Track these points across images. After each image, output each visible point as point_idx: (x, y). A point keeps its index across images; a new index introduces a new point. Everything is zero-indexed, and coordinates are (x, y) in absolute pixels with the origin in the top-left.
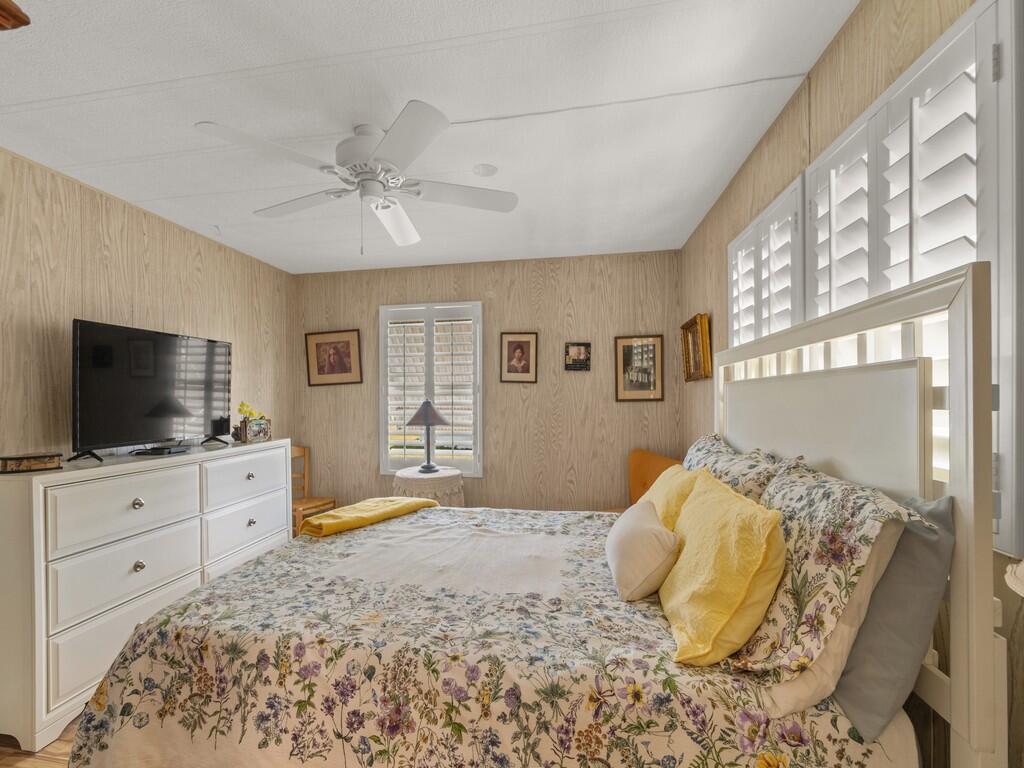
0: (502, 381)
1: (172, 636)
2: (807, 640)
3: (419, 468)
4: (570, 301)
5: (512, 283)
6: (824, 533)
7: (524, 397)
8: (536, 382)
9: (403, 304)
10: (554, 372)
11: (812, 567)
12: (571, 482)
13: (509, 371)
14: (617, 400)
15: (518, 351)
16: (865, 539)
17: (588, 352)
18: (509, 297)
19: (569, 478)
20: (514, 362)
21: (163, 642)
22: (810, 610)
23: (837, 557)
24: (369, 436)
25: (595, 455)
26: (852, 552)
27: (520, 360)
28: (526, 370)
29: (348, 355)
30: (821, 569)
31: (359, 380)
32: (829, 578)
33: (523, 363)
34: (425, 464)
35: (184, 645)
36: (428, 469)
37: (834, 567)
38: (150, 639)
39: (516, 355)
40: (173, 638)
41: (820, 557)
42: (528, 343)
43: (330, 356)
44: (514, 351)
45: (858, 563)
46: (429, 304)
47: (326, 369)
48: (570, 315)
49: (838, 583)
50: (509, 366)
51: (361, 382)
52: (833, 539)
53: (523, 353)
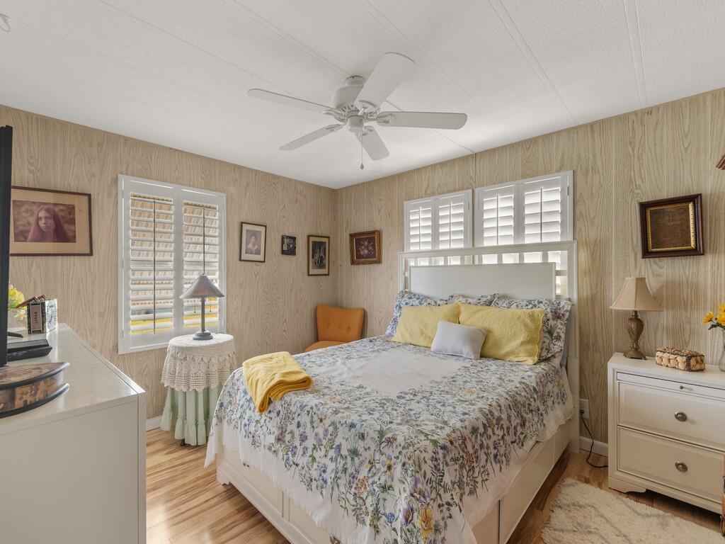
0: (240, 260)
1: (448, 444)
2: (556, 343)
3: (194, 336)
4: (284, 207)
5: (248, 185)
6: (551, 312)
7: (256, 273)
8: (264, 262)
9: (148, 178)
10: (275, 255)
11: (552, 323)
12: (284, 331)
13: (246, 253)
14: (309, 275)
15: (253, 238)
16: (566, 311)
17: (294, 243)
18: (245, 195)
19: (283, 328)
20: (250, 246)
21: (448, 452)
22: (555, 334)
23: (559, 317)
24: (101, 315)
25: (297, 311)
26: (563, 315)
27: (254, 245)
28: (258, 252)
29: (72, 222)
30: (555, 322)
31: (88, 252)
32: (559, 324)
33: (256, 247)
34: (200, 332)
35: (457, 445)
36: (205, 336)
37: (559, 321)
38: (441, 456)
39: (252, 240)
40: (450, 445)
41: (553, 319)
42: (260, 232)
43: (39, 219)
44: (251, 238)
45: (566, 317)
46: (177, 186)
47: (30, 236)
48: (284, 217)
49: (562, 324)
50: (247, 249)
51: (91, 254)
52: (556, 313)
53: (256, 238)
